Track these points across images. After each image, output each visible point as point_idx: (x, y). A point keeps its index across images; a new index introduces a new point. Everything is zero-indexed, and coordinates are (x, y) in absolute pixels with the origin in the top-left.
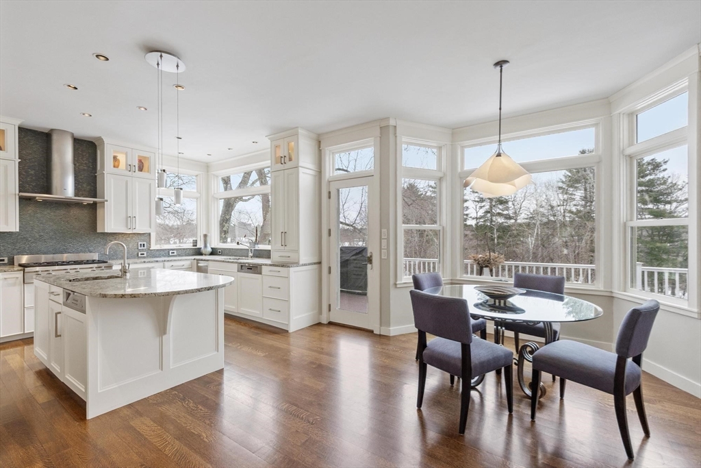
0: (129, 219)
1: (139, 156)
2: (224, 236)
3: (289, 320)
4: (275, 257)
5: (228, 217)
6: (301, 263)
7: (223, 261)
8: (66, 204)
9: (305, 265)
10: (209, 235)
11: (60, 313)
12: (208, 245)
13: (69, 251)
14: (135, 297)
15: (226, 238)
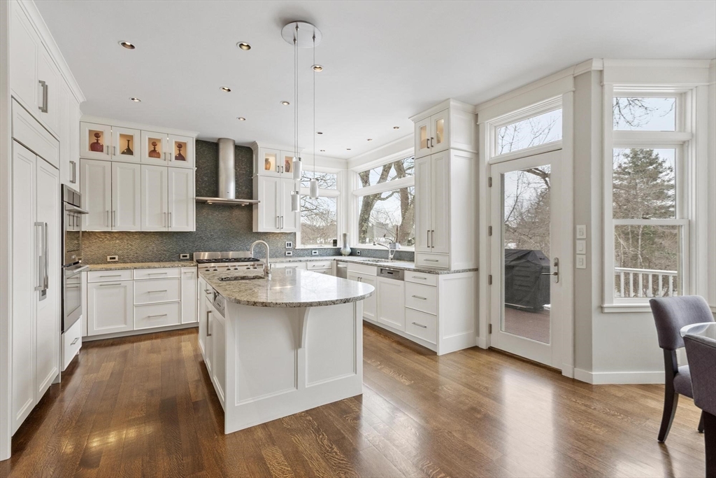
0: (278, 219)
1: (286, 157)
2: (363, 236)
3: (437, 340)
4: (420, 260)
5: (366, 217)
6: (453, 269)
7: (362, 263)
8: (229, 206)
9: (458, 272)
10: (348, 234)
11: (210, 312)
12: (348, 245)
13: (232, 249)
14: (266, 306)
15: (365, 238)
